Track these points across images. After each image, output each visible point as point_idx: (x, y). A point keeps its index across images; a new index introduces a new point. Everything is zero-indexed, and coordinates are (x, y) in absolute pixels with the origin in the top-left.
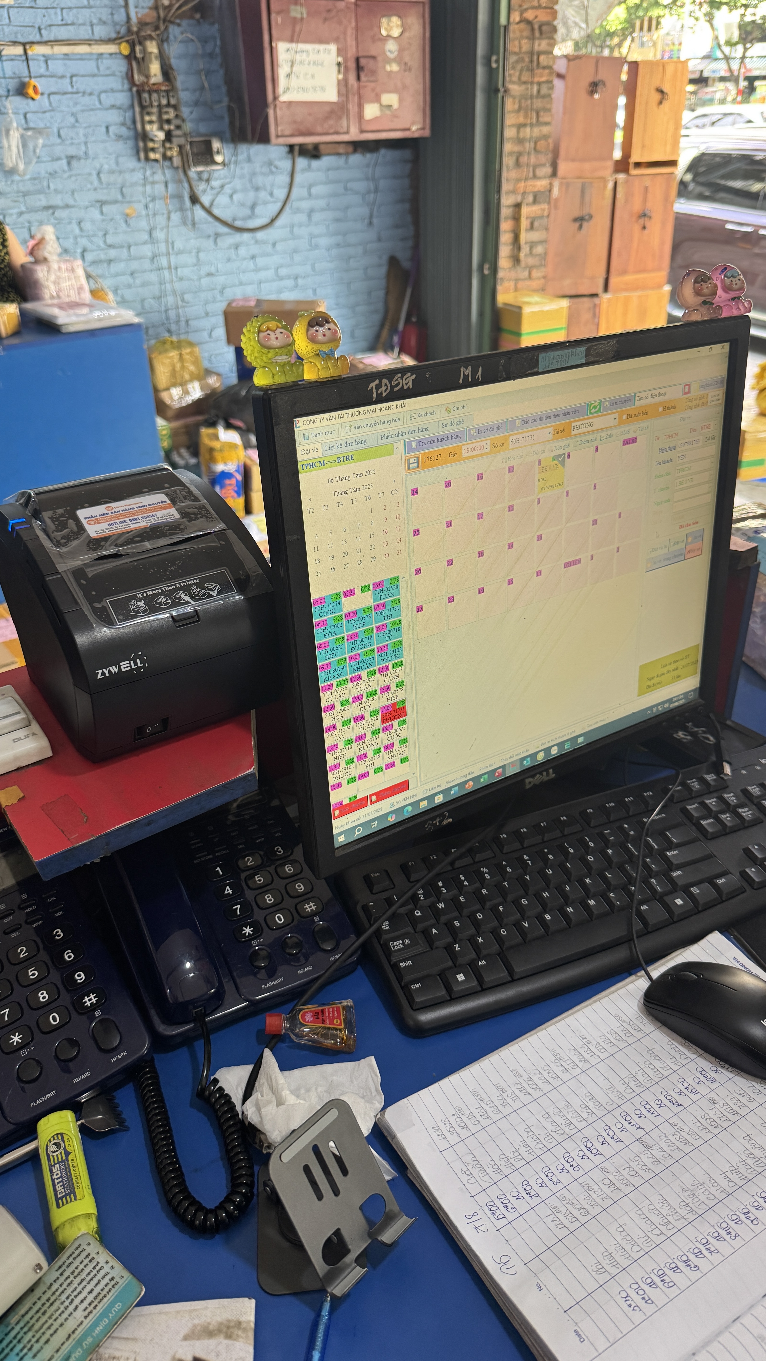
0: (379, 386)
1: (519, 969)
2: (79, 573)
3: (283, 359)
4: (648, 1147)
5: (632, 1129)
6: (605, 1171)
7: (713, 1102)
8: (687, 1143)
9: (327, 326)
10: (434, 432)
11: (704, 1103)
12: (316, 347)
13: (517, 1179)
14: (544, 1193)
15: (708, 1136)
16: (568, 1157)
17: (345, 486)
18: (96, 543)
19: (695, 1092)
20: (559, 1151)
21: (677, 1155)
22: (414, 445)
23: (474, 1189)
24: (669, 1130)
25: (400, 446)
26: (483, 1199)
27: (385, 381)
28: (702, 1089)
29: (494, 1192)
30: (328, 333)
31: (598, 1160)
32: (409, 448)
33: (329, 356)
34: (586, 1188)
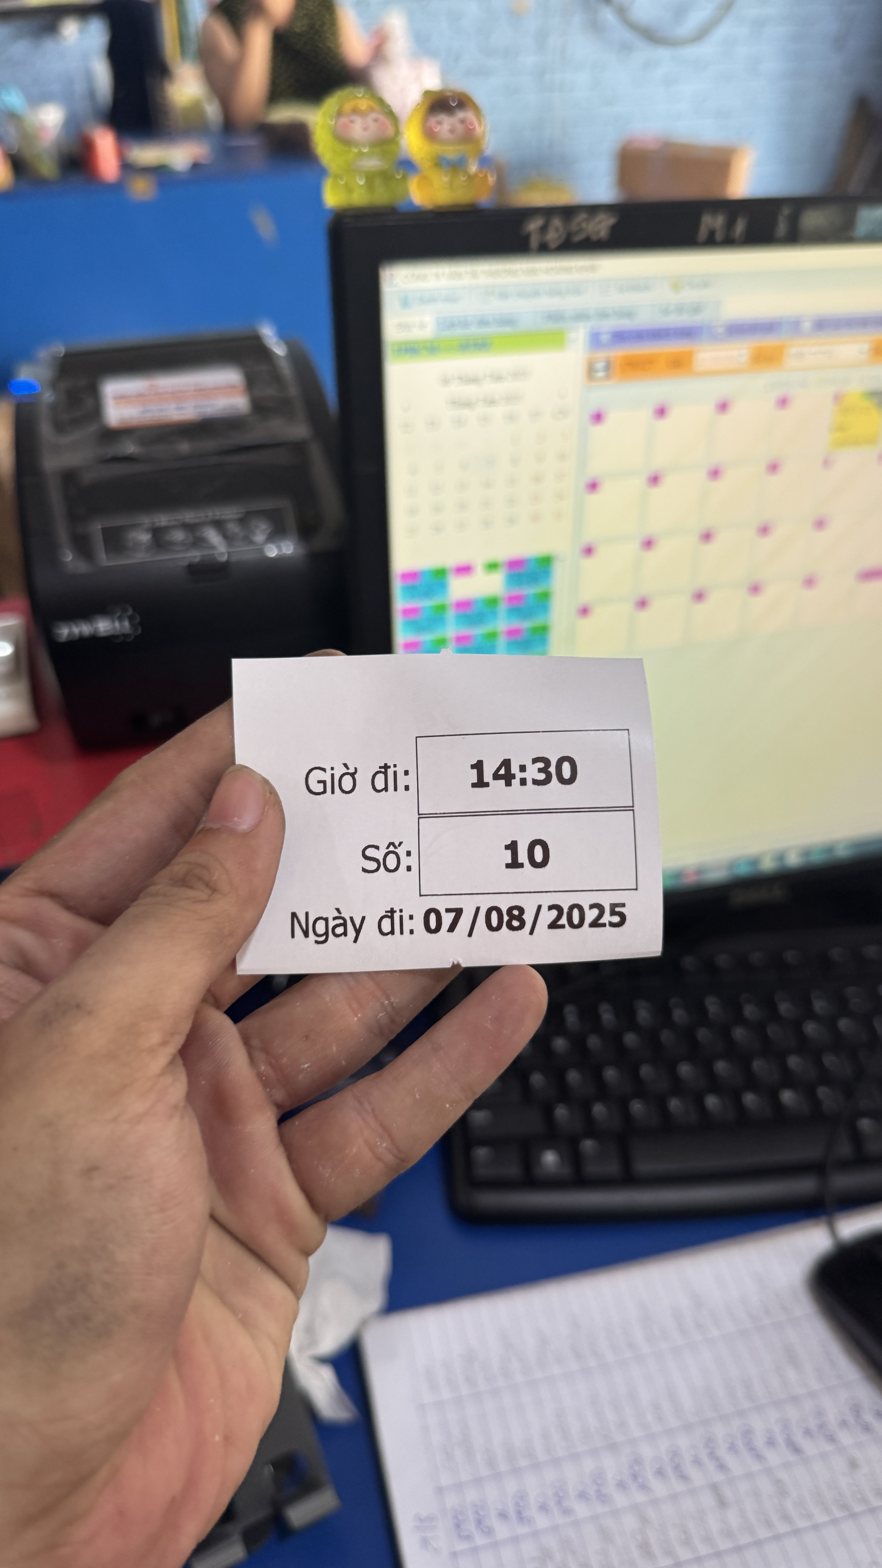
0: (544, 229)
1: (643, 1166)
2: (69, 477)
3: (373, 163)
4: (722, 1503)
5: (711, 1466)
6: (644, 1520)
7: (853, 1465)
8: (786, 1518)
9: (461, 115)
10: (645, 319)
11: (839, 1464)
12: (437, 149)
13: (511, 1486)
14: (542, 1522)
15: (821, 1518)
16: (598, 1478)
17: (470, 390)
18: (112, 435)
19: (831, 1439)
20: (589, 1465)
21: (763, 1533)
22: (605, 338)
23: (446, 1480)
24: (765, 1486)
25: (580, 335)
26: (451, 1501)
27: (557, 222)
28: (845, 1438)
29: (471, 1495)
30: (460, 127)
31: (640, 1497)
32: (595, 340)
33: (455, 166)
34: (606, 1536)
